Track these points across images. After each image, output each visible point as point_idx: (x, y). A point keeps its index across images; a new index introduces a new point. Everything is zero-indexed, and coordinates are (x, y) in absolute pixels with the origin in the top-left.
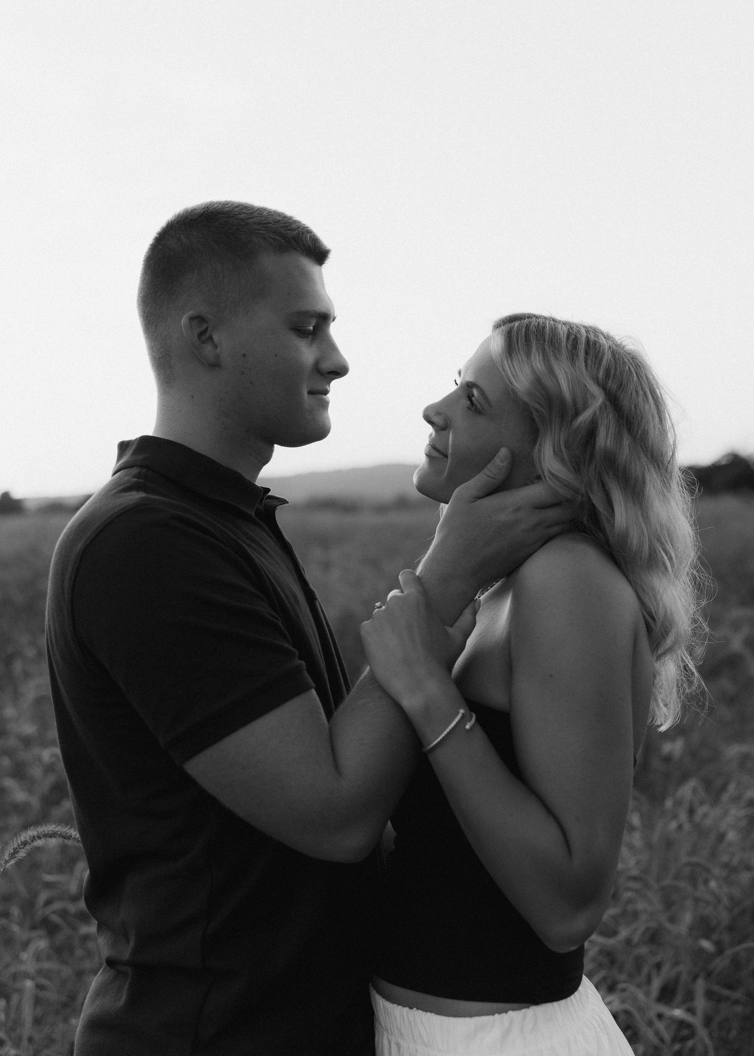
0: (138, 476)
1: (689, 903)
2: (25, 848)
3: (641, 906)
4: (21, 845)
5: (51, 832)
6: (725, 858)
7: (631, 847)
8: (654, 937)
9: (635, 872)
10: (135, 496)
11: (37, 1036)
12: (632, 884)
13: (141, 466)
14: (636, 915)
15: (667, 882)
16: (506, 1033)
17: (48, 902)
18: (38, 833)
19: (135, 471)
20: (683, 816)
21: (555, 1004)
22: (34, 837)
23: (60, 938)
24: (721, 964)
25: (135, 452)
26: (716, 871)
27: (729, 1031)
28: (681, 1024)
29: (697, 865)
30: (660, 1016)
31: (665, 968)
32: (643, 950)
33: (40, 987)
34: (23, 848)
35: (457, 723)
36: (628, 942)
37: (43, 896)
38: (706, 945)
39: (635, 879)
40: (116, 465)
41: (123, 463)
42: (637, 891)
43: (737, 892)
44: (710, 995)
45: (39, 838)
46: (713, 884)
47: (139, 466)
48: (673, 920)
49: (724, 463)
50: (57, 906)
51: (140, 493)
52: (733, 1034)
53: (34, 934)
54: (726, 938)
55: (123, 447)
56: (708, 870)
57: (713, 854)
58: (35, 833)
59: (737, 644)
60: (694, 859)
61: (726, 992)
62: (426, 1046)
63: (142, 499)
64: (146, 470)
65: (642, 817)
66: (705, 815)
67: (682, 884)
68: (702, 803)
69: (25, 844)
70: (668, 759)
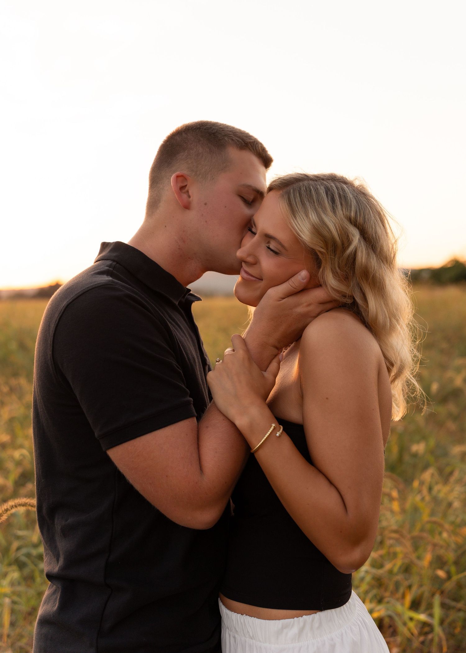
0: (110, 266)
1: (429, 548)
2: (7, 513)
3: (398, 549)
4: (5, 511)
5: (23, 503)
6: (451, 518)
7: (392, 511)
8: (407, 569)
9: (394, 527)
10: (106, 279)
11: (12, 634)
12: (394, 535)
13: (114, 261)
14: (395, 555)
15: (416, 533)
16: (301, 630)
17: (18, 549)
18: (15, 504)
19: (109, 262)
20: (425, 491)
21: (333, 610)
22: (12, 506)
23: (26, 571)
24: (449, 586)
25: (111, 251)
26: (447, 526)
27: (455, 628)
28: (424, 624)
29: (435, 523)
30: (411, 619)
31: (414, 588)
32: (399, 577)
33: (14, 602)
34: (6, 513)
35: (271, 433)
36: (390, 572)
37: (15, 545)
38: (441, 573)
39: (396, 532)
40: (97, 257)
41: (102, 256)
42: (397, 540)
43: (460, 540)
44: (443, 605)
45: (16, 506)
46: (445, 535)
47: (112, 260)
48: (419, 558)
49: (449, 266)
50: (24, 551)
51: (109, 277)
52: (458, 630)
53: (10, 569)
54: (453, 569)
55: (104, 245)
56: (441, 525)
57: (445, 515)
58: (13, 504)
59: (458, 382)
60: (434, 519)
61: (453, 604)
62: (251, 638)
63: (109, 281)
64: (115, 263)
65: (399, 492)
66: (439, 491)
67: (425, 535)
68: (437, 483)
69: (7, 510)
70: (415, 455)
